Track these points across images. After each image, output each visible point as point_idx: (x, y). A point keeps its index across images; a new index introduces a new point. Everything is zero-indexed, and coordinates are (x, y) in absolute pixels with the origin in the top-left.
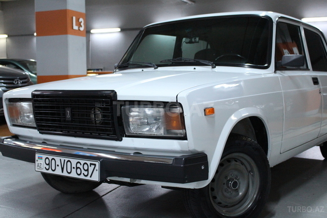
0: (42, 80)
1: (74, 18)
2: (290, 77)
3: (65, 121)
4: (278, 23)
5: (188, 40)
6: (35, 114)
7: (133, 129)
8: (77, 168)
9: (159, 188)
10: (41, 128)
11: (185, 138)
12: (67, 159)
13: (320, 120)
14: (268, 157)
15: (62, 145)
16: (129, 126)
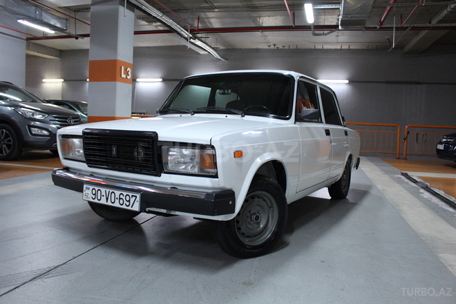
0: (92, 120)
1: (123, 67)
2: (307, 128)
3: (111, 157)
4: (299, 81)
5: (222, 92)
6: (85, 149)
7: (170, 167)
8: (120, 199)
9: (190, 219)
10: (90, 162)
11: (216, 176)
12: (111, 191)
14: (286, 195)
15: (107, 178)
16: (167, 163)
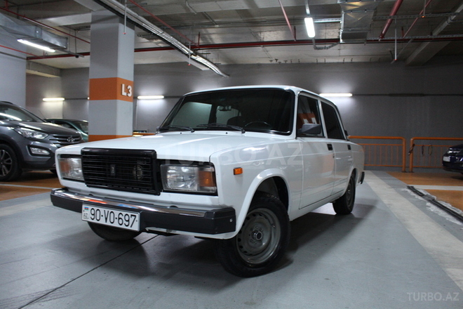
0: (93, 138)
1: (123, 85)
2: (308, 143)
3: (110, 176)
4: (300, 97)
5: (222, 108)
6: (84, 169)
7: (170, 185)
9: (192, 237)
10: (89, 181)
11: (216, 194)
12: (110, 211)
13: (333, 180)
14: (289, 212)
15: (107, 198)
16: (167, 182)
